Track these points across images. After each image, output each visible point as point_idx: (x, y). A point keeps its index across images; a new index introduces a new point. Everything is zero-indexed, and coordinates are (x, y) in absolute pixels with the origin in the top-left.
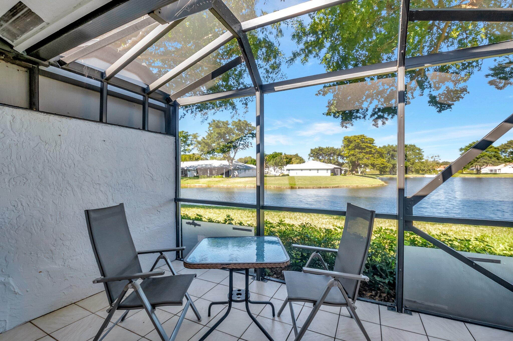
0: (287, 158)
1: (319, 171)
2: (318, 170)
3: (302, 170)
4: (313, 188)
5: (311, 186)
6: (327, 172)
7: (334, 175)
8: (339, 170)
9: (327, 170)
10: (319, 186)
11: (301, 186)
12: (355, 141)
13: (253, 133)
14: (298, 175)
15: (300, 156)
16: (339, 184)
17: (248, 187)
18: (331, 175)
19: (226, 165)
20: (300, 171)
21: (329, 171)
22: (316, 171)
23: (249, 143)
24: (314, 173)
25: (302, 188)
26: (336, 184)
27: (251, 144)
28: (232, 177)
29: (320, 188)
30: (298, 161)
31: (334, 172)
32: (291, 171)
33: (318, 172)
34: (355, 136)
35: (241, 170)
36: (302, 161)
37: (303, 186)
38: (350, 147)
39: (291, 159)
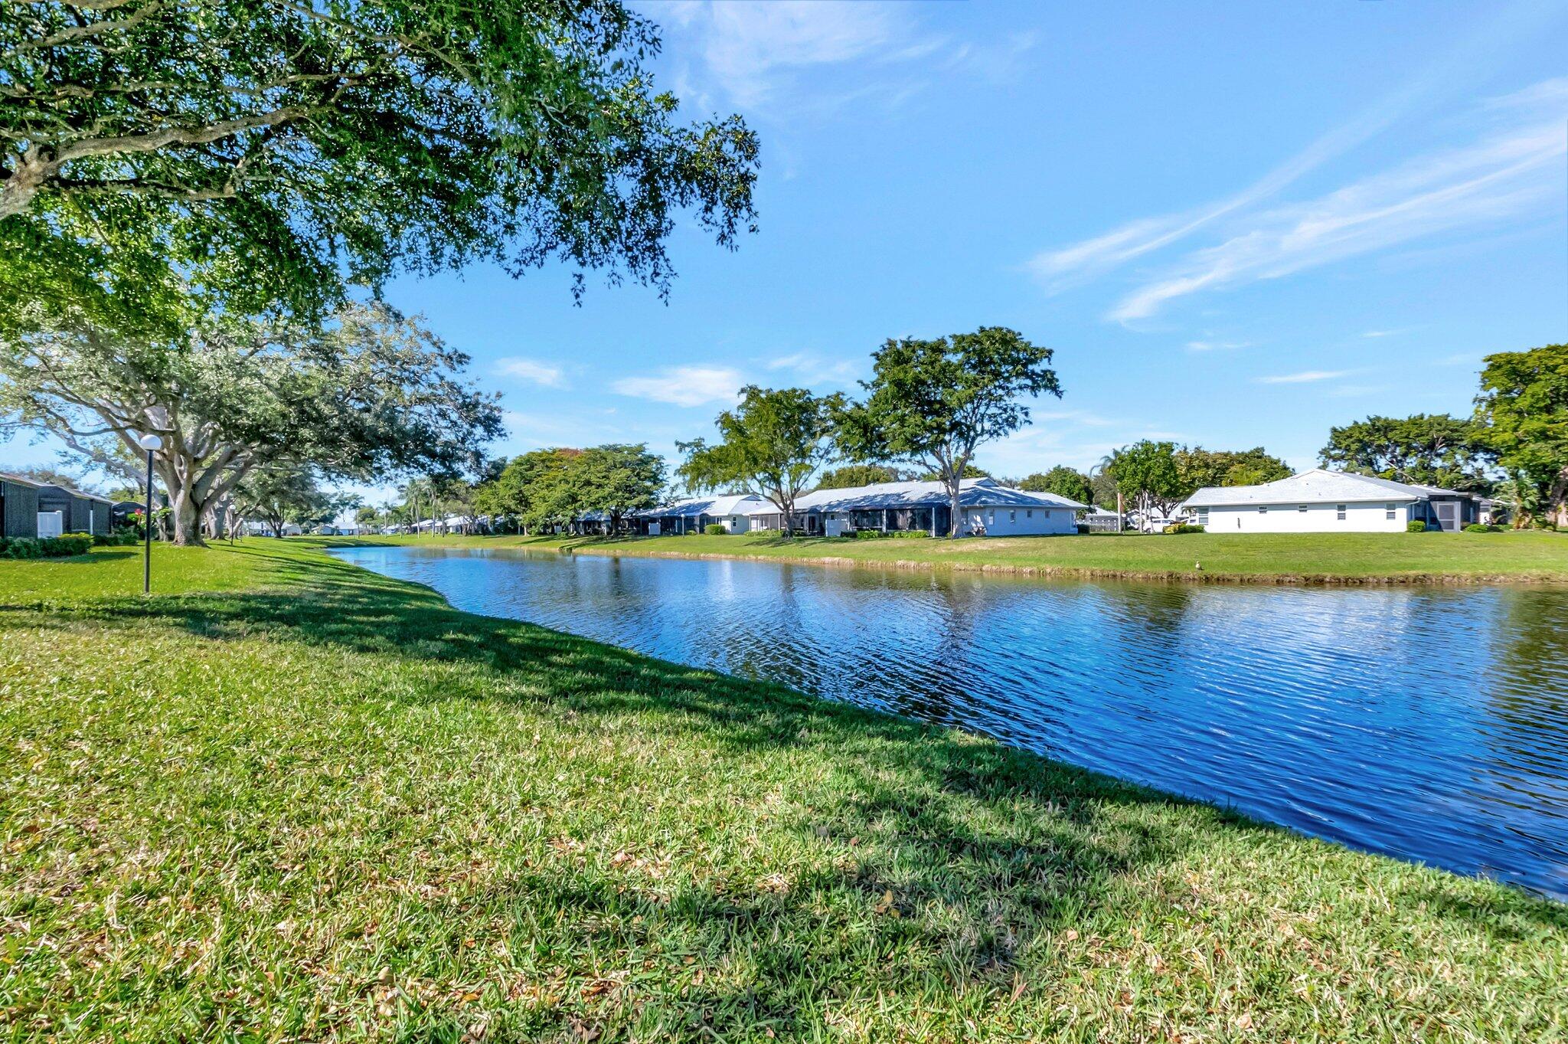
0: (1207, 466)
1: (1348, 512)
2: (1342, 506)
3: (1263, 508)
4: (1279, 583)
5: (1271, 574)
6: (1391, 516)
7: (1424, 530)
8: (1457, 507)
9: (1391, 505)
10: (1313, 573)
11: (1219, 572)
12: (1552, 369)
13: (1033, 372)
14: (1246, 529)
15: (1275, 457)
16: (1433, 567)
17: (991, 572)
18: (1412, 529)
19: (938, 496)
20: (1256, 514)
21: (1402, 513)
22: (1335, 512)
23: (1018, 408)
24: (1324, 522)
25: (1222, 581)
26: (1413, 567)
27: (1026, 414)
28: (956, 537)
29: (1319, 583)
30: (1260, 473)
31: (1425, 516)
32: (1211, 515)
33: (1341, 517)
34: (1551, 349)
35: (997, 512)
36: (1277, 471)
37: (1227, 573)
38: (1523, 403)
39: (1224, 469)
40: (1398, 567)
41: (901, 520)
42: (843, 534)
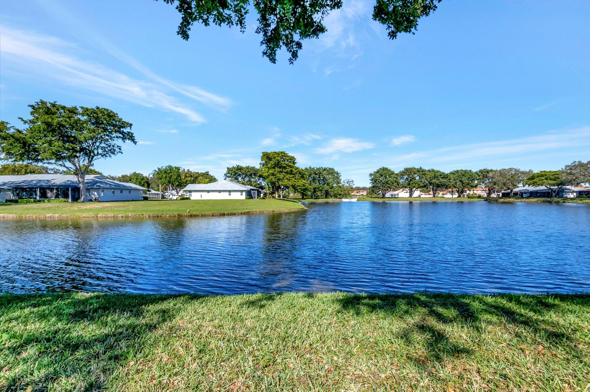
0: (191, 176)
1: (232, 193)
2: (230, 191)
3: (208, 191)
4: (213, 215)
5: (210, 213)
6: (242, 195)
7: (249, 198)
8: (256, 192)
9: (242, 191)
10: (222, 212)
11: (195, 213)
12: (275, 158)
13: (123, 131)
14: (204, 198)
15: (212, 175)
16: (251, 209)
17: (102, 217)
18: (246, 198)
19: (73, 182)
20: (206, 193)
21: (244, 193)
22: (228, 193)
23: (116, 146)
24: (225, 196)
25: (196, 216)
26: (246, 209)
27: (120, 149)
28: (83, 202)
29: (224, 215)
30: (207, 180)
31: (249, 195)
32: (193, 193)
33: (230, 195)
34: (275, 152)
35: (105, 191)
36: (212, 180)
37: (197, 213)
38: (269, 166)
39: (196, 178)
40: (243, 209)
41: (49, 194)
42: (7, 201)
